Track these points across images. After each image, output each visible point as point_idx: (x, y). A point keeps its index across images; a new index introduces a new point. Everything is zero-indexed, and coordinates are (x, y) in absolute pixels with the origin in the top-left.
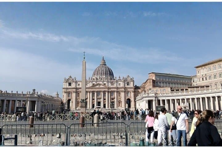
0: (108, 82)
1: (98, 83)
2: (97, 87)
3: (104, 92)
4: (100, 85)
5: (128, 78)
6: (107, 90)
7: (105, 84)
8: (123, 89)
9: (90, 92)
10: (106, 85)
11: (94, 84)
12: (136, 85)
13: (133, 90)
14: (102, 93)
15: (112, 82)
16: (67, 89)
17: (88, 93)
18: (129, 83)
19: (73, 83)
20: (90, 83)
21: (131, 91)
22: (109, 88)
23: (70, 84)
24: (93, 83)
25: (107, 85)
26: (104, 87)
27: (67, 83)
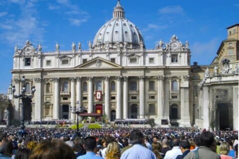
0: (121, 54)
1: (95, 56)
2: (94, 66)
3: (111, 80)
4: (101, 61)
5: (172, 45)
6: (117, 74)
7: (113, 60)
8: (161, 73)
9: (75, 80)
10: (116, 62)
11: (85, 61)
12: (195, 63)
13: (186, 73)
14: (106, 83)
15: (133, 55)
16: (21, 72)
17: (72, 84)
18: (176, 55)
19: (35, 58)
20: (75, 57)
21: (182, 78)
22: (123, 70)
23: (28, 62)
24: (84, 57)
25: (118, 61)
26: (110, 67)
27: (22, 59)
